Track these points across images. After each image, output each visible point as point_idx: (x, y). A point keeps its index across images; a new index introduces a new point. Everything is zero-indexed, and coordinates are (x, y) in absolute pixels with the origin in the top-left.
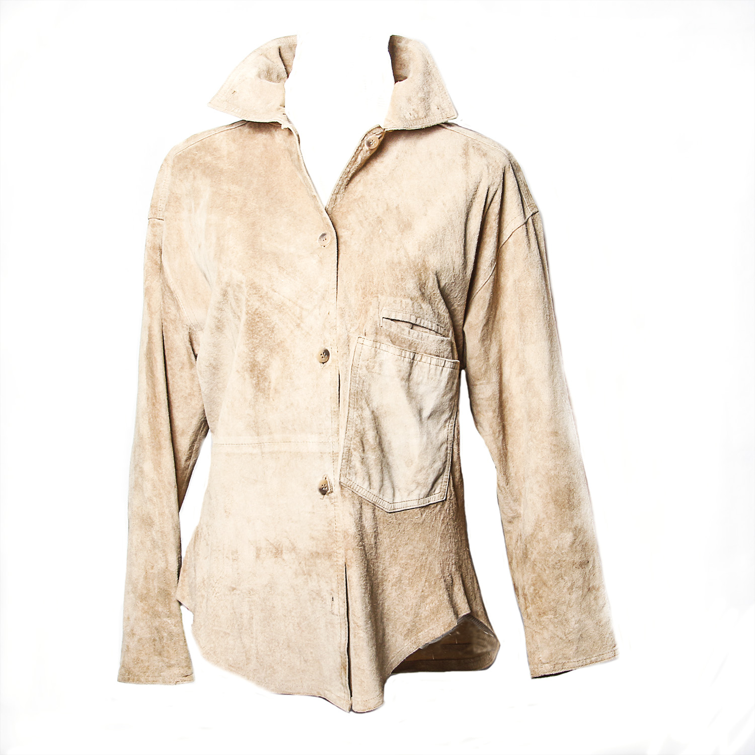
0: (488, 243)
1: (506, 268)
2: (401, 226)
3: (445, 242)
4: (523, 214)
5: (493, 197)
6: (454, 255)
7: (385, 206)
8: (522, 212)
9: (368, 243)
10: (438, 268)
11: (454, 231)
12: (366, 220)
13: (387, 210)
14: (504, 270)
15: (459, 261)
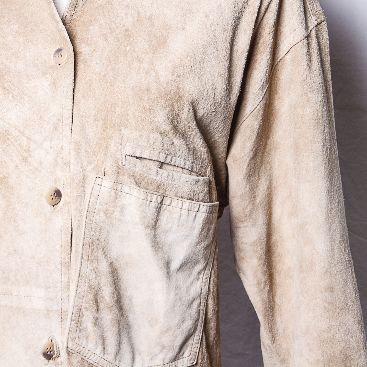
0: (259, 61)
1: (281, 90)
2: (153, 42)
3: (205, 63)
4: (304, 26)
5: (269, 5)
6: (216, 79)
7: (136, 16)
8: (304, 22)
9: (112, 63)
10: (195, 95)
11: (217, 50)
12: (111, 33)
13: (138, 21)
14: (279, 92)
15: (221, 86)
